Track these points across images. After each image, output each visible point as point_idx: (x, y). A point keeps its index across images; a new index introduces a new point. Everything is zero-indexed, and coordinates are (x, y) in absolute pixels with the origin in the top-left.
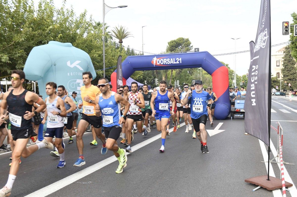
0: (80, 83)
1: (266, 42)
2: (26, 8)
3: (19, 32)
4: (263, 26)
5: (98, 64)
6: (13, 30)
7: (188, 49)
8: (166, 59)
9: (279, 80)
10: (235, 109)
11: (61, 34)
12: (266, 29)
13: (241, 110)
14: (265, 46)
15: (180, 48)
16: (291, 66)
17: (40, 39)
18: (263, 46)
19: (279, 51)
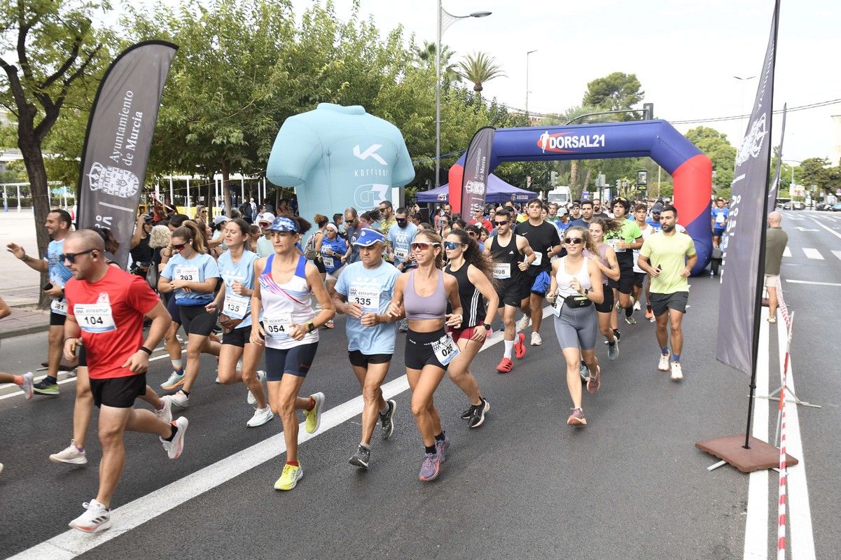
0: (379, 192)
1: (761, 145)
2: (279, 27)
3: (262, 79)
4: (760, 105)
5: (423, 143)
6: (252, 76)
7: (633, 98)
8: (570, 138)
11: (347, 83)
12: (764, 115)
14: (758, 153)
15: (614, 96)
17: (305, 92)
18: (755, 153)
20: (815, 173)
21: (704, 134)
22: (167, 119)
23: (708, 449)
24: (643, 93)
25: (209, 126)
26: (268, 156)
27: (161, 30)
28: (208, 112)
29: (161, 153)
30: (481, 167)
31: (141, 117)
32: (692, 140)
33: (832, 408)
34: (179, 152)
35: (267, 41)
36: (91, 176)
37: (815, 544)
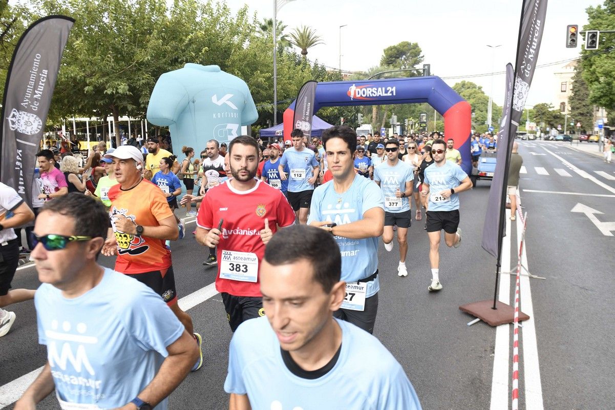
0: (232, 130)
2: (154, 5)
3: (143, 46)
5: (264, 93)
6: (134, 42)
7: (416, 60)
8: (370, 89)
9: (564, 115)
10: (479, 171)
11: (207, 48)
13: (489, 173)
15: (403, 58)
16: (584, 91)
17: (175, 55)
19: (566, 66)
20: (543, 114)
21: (466, 86)
22: (69, 75)
23: (469, 311)
24: (423, 56)
25: (102, 81)
26: (148, 103)
27: (64, 7)
28: (101, 70)
29: (66, 101)
30: (306, 111)
31: (46, 73)
32: (458, 90)
33: (553, 279)
34: (79, 100)
35: (147, 17)
36: (10, 119)
37: (541, 374)
